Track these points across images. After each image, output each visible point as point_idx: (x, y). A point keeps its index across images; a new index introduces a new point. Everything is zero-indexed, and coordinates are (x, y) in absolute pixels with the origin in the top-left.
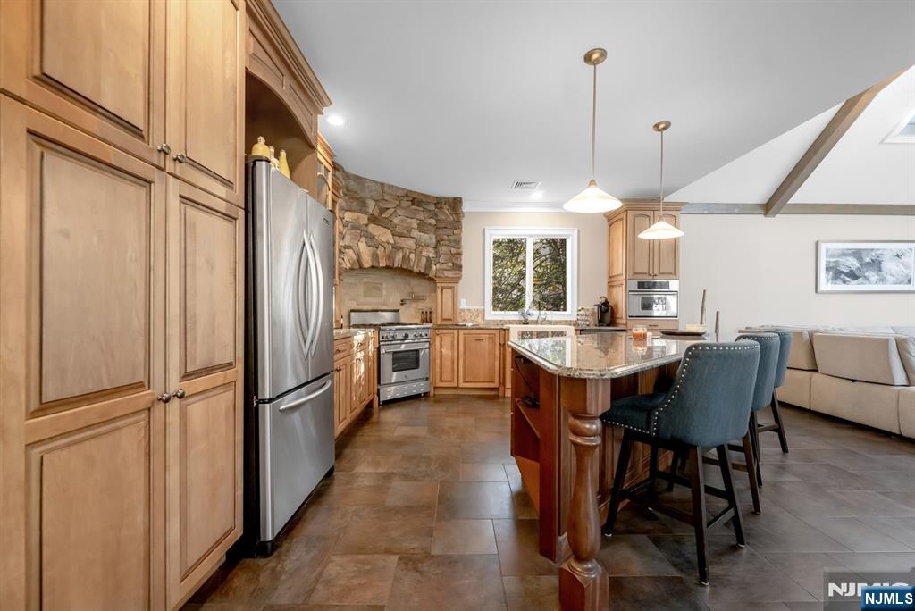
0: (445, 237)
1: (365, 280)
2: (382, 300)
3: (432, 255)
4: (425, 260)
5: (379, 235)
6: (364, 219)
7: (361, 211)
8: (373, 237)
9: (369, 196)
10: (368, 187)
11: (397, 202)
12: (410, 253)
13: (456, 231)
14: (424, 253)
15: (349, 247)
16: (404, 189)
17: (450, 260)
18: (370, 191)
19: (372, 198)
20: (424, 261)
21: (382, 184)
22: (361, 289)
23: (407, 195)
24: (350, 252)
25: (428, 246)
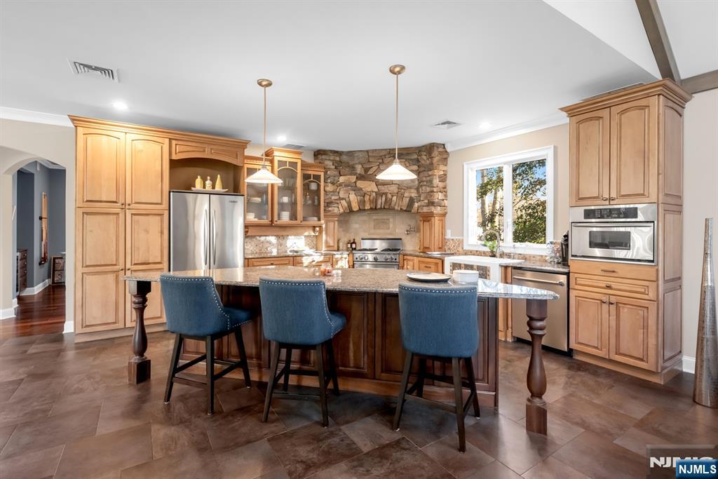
0: (424, 179)
1: (375, 218)
2: (388, 231)
3: (414, 195)
4: (408, 199)
5: (365, 188)
6: (353, 178)
7: (351, 174)
8: (361, 189)
9: (357, 162)
10: (357, 156)
11: (381, 161)
12: (392, 196)
13: (430, 173)
14: (406, 195)
15: (343, 199)
16: (386, 149)
17: (426, 198)
18: (358, 159)
19: (360, 163)
20: (406, 201)
21: (367, 151)
22: (372, 224)
23: (389, 153)
24: (344, 202)
25: (411, 188)
